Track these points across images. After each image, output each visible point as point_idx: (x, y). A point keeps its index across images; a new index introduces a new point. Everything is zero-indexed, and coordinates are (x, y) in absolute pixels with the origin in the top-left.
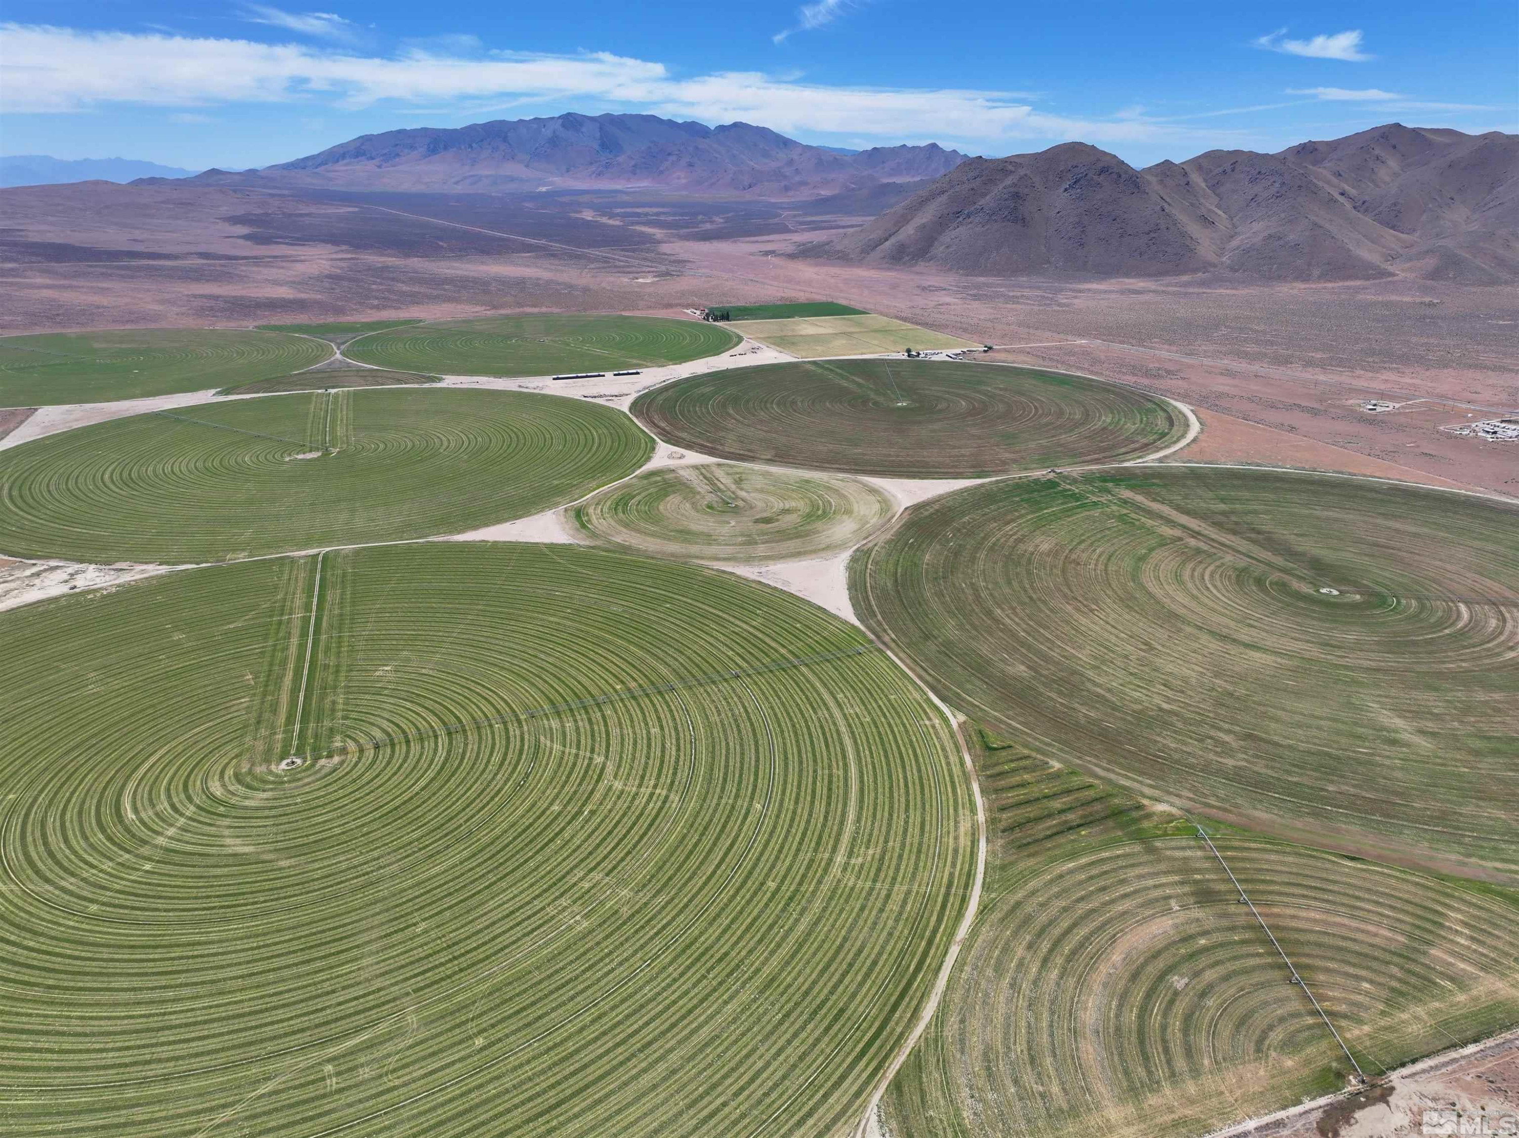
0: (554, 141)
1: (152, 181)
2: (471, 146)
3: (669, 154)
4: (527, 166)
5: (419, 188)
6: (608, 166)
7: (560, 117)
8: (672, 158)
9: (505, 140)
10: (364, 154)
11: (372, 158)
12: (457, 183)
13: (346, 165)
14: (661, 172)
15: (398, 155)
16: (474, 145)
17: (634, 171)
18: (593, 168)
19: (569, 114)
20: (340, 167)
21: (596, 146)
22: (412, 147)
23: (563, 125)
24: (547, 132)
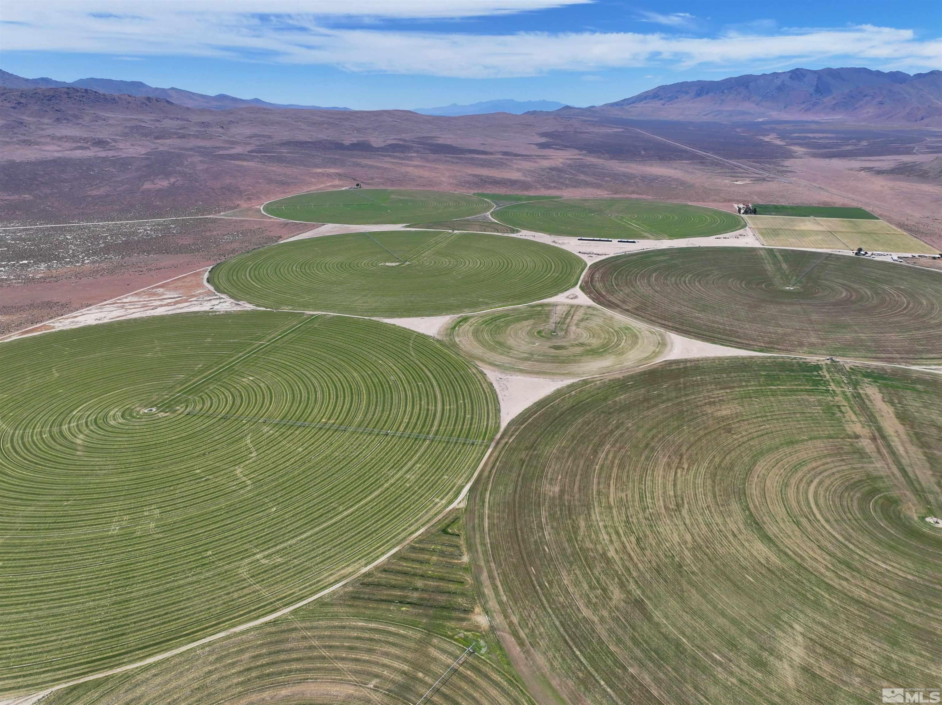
0: (780, 89)
1: (534, 113)
2: (723, 92)
3: (865, 96)
4: (757, 105)
5: (681, 118)
6: (814, 105)
7: (789, 72)
8: (868, 98)
9: (747, 87)
10: (658, 97)
11: (661, 99)
12: (705, 115)
13: (646, 103)
14: (856, 108)
15: (677, 97)
16: (726, 91)
17: (834, 108)
18: (803, 106)
19: (797, 69)
20: (640, 105)
21: (812, 90)
22: (687, 93)
23: (791, 77)
24: (778, 82)
